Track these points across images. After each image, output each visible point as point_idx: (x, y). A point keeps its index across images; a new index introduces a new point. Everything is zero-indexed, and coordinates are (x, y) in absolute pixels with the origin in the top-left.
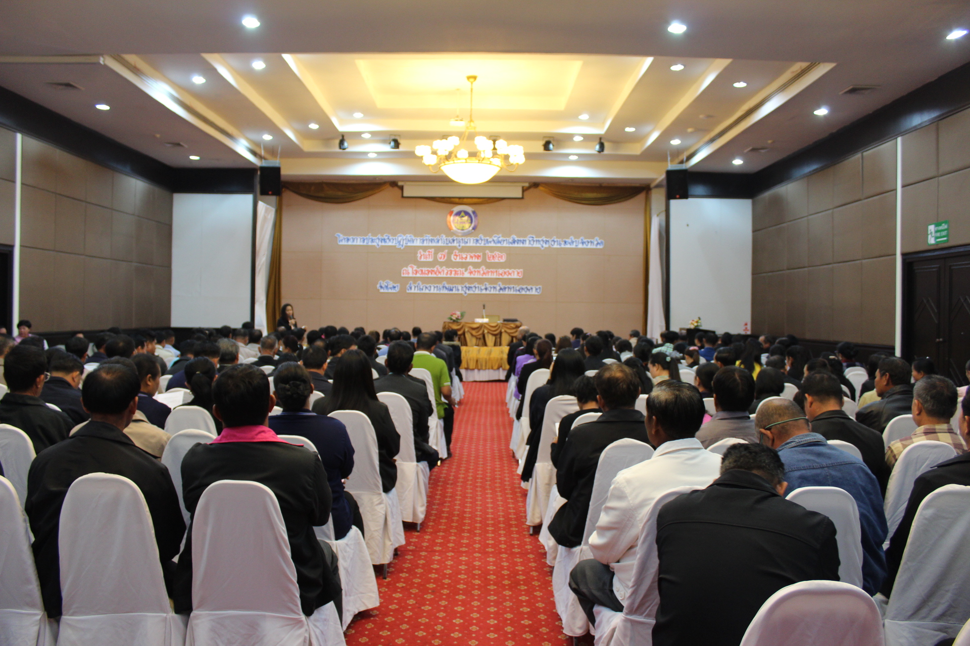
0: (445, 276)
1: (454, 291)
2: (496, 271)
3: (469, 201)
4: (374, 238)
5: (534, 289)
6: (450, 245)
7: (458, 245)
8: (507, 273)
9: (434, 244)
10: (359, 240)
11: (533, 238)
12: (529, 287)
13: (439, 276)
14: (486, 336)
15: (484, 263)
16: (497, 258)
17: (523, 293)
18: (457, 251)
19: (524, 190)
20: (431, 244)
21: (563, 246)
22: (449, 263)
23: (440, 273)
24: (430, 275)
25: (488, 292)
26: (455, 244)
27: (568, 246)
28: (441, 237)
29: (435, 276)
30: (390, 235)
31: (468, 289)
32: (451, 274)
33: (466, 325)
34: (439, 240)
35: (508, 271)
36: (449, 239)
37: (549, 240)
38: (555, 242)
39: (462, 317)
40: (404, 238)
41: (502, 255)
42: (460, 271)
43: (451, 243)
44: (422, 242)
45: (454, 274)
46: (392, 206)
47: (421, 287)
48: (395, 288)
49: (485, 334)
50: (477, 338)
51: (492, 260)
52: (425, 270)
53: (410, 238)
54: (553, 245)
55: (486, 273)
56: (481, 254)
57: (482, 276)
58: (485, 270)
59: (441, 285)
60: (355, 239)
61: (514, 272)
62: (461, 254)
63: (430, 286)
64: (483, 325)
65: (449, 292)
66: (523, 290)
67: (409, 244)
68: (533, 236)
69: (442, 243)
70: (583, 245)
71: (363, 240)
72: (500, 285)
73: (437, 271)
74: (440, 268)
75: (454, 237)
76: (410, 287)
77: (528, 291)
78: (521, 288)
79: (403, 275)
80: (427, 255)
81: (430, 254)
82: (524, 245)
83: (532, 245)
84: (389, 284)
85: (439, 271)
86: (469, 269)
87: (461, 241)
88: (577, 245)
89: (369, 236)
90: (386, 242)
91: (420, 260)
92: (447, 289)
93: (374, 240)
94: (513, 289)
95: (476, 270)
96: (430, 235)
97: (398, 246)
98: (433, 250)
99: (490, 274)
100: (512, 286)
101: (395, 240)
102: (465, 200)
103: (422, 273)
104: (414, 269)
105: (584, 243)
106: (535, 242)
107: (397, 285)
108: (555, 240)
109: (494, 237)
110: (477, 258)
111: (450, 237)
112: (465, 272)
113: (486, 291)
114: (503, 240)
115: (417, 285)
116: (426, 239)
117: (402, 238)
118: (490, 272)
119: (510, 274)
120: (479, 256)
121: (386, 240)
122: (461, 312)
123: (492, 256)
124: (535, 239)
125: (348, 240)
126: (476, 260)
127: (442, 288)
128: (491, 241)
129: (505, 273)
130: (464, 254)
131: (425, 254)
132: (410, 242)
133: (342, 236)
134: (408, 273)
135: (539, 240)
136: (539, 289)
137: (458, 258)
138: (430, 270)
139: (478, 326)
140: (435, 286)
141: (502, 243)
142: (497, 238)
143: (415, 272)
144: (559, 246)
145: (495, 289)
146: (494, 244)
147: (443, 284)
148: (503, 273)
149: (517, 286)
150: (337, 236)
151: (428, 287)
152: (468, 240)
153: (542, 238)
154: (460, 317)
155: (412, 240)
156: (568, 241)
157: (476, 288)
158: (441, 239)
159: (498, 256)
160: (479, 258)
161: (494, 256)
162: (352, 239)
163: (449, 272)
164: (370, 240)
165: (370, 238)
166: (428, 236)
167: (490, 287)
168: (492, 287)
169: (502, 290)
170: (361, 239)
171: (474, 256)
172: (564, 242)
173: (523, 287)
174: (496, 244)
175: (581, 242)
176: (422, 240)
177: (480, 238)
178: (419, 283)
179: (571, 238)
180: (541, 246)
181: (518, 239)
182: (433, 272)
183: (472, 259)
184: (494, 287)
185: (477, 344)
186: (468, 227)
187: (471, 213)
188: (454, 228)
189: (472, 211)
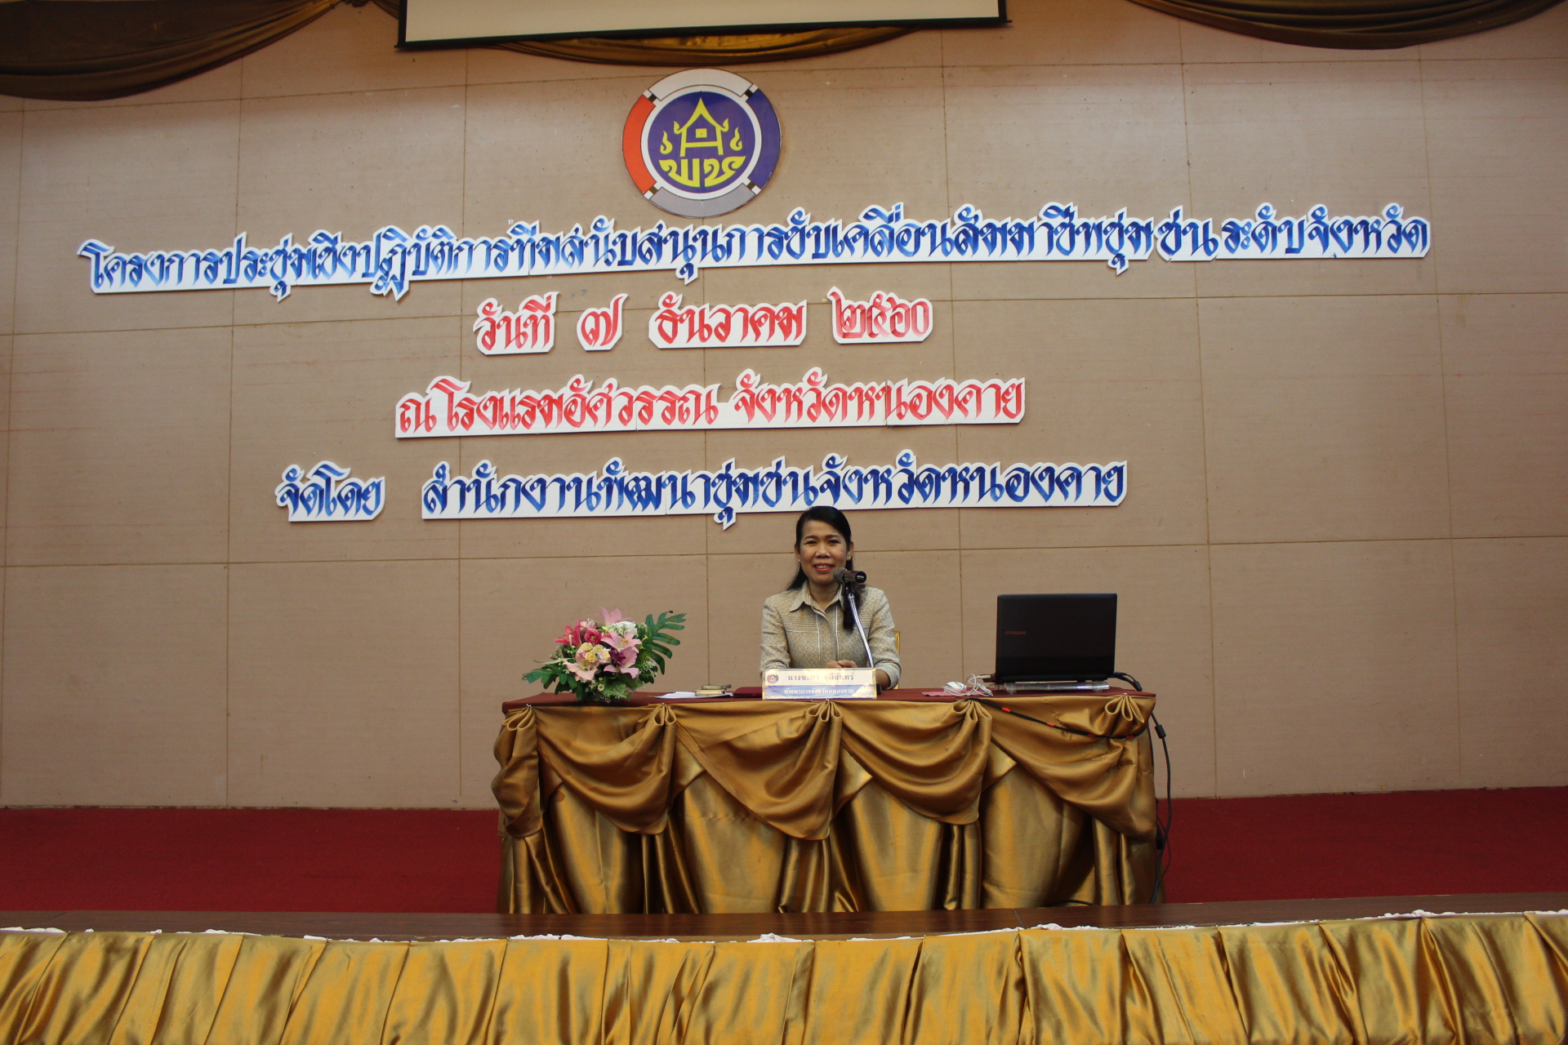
0: (615, 425)
1: (666, 506)
2: (887, 391)
3: (731, 42)
4: (260, 253)
5: (1089, 480)
6: (639, 264)
7: (680, 262)
8: (944, 402)
9: (558, 266)
10: (190, 264)
11: (1067, 213)
12: (1061, 471)
13: (588, 425)
14: (859, 806)
15: (821, 349)
16: (887, 326)
17: (1034, 499)
18: (677, 298)
20: (540, 268)
21: (1222, 252)
22: (631, 360)
23: (589, 410)
24: (539, 426)
25: (845, 501)
26: (666, 261)
27: (1253, 251)
28: (593, 232)
29: (566, 427)
30: (339, 234)
31: (738, 491)
32: (650, 414)
33: (685, 722)
34: (581, 242)
35: (949, 388)
36: (634, 237)
37: (1148, 225)
38: (1185, 232)
39: (660, 661)
40: (408, 245)
41: (914, 307)
42: (692, 397)
43: (643, 257)
44: (499, 255)
45: (663, 415)
46: (351, 93)
47: (496, 490)
48: (366, 499)
49: (854, 796)
50: (786, 839)
51: (859, 335)
52: (513, 399)
53: (439, 241)
54: (1173, 247)
55: (831, 403)
56: (804, 303)
57: (813, 418)
58: (825, 386)
59: (598, 476)
60: (171, 261)
61: (979, 391)
62: (697, 310)
63: (541, 482)
64: (836, 719)
65: (639, 510)
66: (1031, 486)
67: (432, 274)
68: (1068, 209)
69: (597, 260)
70: (1325, 245)
71: (209, 267)
72: (909, 464)
73: (574, 402)
74: (590, 384)
75: (660, 227)
76: (440, 489)
77: (1056, 487)
78: (1017, 477)
79: (404, 429)
80: (522, 322)
81: (539, 314)
82: (1024, 255)
83: (1067, 253)
84: (334, 478)
85: (584, 399)
86: (742, 383)
87: (698, 245)
88: (1296, 245)
89: (240, 241)
90: (321, 267)
91: (490, 347)
92: (630, 494)
93: (262, 261)
94: (977, 480)
95: (779, 390)
96: (537, 223)
97: (377, 287)
98: (554, 295)
99: (853, 405)
100: (973, 468)
101: (363, 253)
102: (712, 43)
103: (498, 416)
104: (458, 397)
105: (1331, 237)
106: (1080, 239)
107: (373, 484)
108: (1183, 223)
109: (867, 217)
110: (781, 325)
111: (638, 229)
112: (718, 401)
113: (836, 496)
114: (913, 231)
115: (475, 477)
116: (518, 242)
117: (398, 245)
118: (851, 398)
119: (958, 403)
120: (793, 317)
121: (319, 261)
122: (649, 619)
123: (858, 312)
124: (1077, 222)
125: (140, 266)
126: (778, 338)
127: (603, 493)
128: (854, 239)
129: (931, 397)
130: (711, 307)
131: (513, 318)
132: (440, 261)
133: (111, 249)
134: (428, 417)
135: (1100, 224)
136: (1115, 477)
137: (683, 328)
138: (538, 397)
139: (795, 735)
140: (568, 479)
141: (910, 247)
142: (883, 223)
143: (462, 412)
144: (1200, 255)
145: (883, 487)
146: (865, 250)
147: (609, 470)
148: (919, 396)
149: (998, 464)
150: (85, 253)
151: (532, 488)
152: (730, 236)
153: (1117, 214)
154: (639, 663)
155: (446, 249)
156: (1249, 224)
157: (779, 484)
158: (593, 237)
159: (889, 314)
160: (790, 324)
161: (870, 309)
162: (158, 263)
163: (638, 406)
164: (244, 264)
165: (244, 251)
166: (529, 227)
167: (856, 473)
168: (865, 472)
169: (921, 487)
170: (198, 261)
171: (765, 316)
172: (1225, 229)
173: (1031, 470)
174: (878, 254)
175: (1317, 229)
176: (496, 246)
177: (792, 225)
178: (485, 466)
179: (1260, 215)
180: (1110, 257)
181: (990, 226)
182: (555, 408)
183: (758, 334)
184: (874, 473)
185: (784, 901)
186: (729, 174)
187: (742, 102)
188: (660, 183)
189: (748, 93)
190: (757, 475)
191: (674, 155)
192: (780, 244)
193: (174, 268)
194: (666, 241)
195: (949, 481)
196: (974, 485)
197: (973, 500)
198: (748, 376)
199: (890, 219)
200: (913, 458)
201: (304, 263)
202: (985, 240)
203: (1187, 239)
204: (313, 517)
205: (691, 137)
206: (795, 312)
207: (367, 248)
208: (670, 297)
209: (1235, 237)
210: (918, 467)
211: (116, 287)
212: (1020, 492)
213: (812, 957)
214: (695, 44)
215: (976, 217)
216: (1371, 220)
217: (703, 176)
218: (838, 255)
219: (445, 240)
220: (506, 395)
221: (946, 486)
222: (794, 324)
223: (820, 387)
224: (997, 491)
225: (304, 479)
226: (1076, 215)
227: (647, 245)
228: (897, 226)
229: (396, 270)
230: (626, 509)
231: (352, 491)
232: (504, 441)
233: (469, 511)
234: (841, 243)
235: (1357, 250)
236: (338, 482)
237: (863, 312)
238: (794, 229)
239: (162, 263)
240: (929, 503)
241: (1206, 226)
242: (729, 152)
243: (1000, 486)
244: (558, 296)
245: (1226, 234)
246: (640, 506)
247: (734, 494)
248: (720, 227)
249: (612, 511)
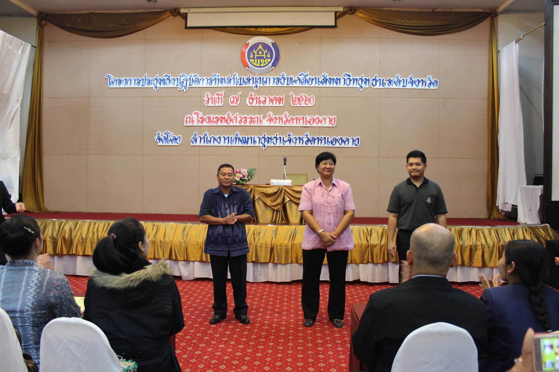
0: (238, 124)
1: (249, 144)
2: (303, 118)
3: (268, 30)
4: (151, 79)
5: (351, 141)
6: (244, 85)
7: (254, 85)
8: (317, 121)
9: (225, 85)
10: (133, 81)
11: (349, 76)
12: (344, 139)
13: (231, 124)
14: (287, 205)
15: (288, 107)
16: (304, 102)
17: (337, 145)
19: (338, 16)
20: (220, 85)
21: (387, 86)
22: (242, 108)
23: (232, 120)
24: (219, 124)
25: (292, 144)
26: (251, 84)
27: (394, 86)
28: (233, 77)
29: (226, 124)
30: (170, 75)
31: (267, 141)
32: (246, 122)
33: (256, 188)
34: (230, 79)
35: (318, 118)
36: (243, 78)
37: (369, 79)
38: (378, 81)
39: (251, 177)
40: (188, 78)
41: (311, 98)
42: (256, 118)
43: (245, 83)
44: (210, 82)
45: (249, 122)
46: (173, 39)
47: (209, 139)
48: (177, 140)
49: (286, 203)
50: (274, 210)
51: (297, 104)
52: (213, 117)
53: (195, 77)
54: (375, 85)
55: (290, 120)
56: (284, 96)
57: (285, 124)
58: (289, 116)
59: (233, 136)
60: (128, 80)
61: (325, 119)
62: (258, 97)
63: (220, 137)
64: (284, 189)
65: (243, 145)
66: (337, 142)
67: (194, 86)
68: (349, 75)
69: (234, 84)
70: (412, 85)
71: (138, 82)
72: (308, 136)
73: (228, 118)
74: (232, 114)
75: (250, 76)
76: (195, 138)
77: (343, 142)
78: (334, 140)
79: (186, 124)
80: (216, 98)
81: (220, 96)
82: (338, 86)
83: (348, 85)
84: (169, 135)
85: (230, 118)
86: (269, 115)
87: (259, 81)
88: (405, 85)
89: (145, 76)
90: (166, 83)
91: (208, 104)
92: (241, 141)
93: (151, 81)
94: (324, 140)
95: (277, 117)
96: (219, 74)
97: (180, 88)
98: (223, 92)
99: (295, 121)
100: (323, 137)
101: (177, 80)
102: (263, 30)
103: (210, 121)
104: (200, 116)
105: (414, 83)
106: (352, 82)
107: (179, 137)
108: (377, 79)
109: (300, 75)
110: (278, 101)
111: (244, 76)
112: (263, 119)
113: (290, 143)
114: (311, 79)
115: (204, 136)
116: (215, 78)
117: (185, 78)
118: (295, 119)
119: (320, 121)
120: (281, 100)
121: (165, 82)
122: (249, 169)
123: (297, 98)
124: (351, 78)
125: (120, 81)
126: (278, 104)
127: (235, 140)
128: (297, 81)
129: (314, 120)
130: (262, 96)
131: (213, 97)
132: (195, 82)
133: (113, 77)
134: (192, 121)
135: (357, 79)
136: (357, 140)
137: (255, 101)
138: (219, 117)
139: (276, 191)
140: (226, 137)
141: (310, 83)
142: (304, 77)
143: (201, 120)
144: (381, 87)
145: (301, 141)
146: (299, 83)
147: (236, 135)
148: (311, 119)
149: (329, 137)
150: (107, 78)
151: (217, 139)
152: (267, 79)
153: (361, 76)
154: (247, 177)
155: (197, 79)
156: (394, 80)
157: (277, 139)
158: (233, 78)
159: (304, 99)
160: (280, 101)
161: (300, 98)
162: (125, 80)
163: (243, 120)
164: (147, 81)
165: (147, 78)
166: (218, 75)
167: (295, 137)
168: (297, 137)
169: (311, 141)
170: (135, 80)
171: (275, 99)
172: (388, 81)
173: (337, 138)
174: (302, 84)
175: (410, 81)
176: (209, 79)
177: (282, 77)
178: (206, 133)
179: (397, 77)
180: (359, 87)
181: (330, 78)
182: (223, 120)
183: (273, 103)
184: (299, 138)
185: (273, 221)
186: (267, 63)
187: (271, 45)
188: (250, 65)
189: (272, 43)
190: (271, 137)
191: (253, 58)
192: (279, 81)
193: (129, 82)
194: (251, 80)
195: (317, 140)
196: (323, 141)
197: (323, 145)
198: (270, 113)
199: (306, 76)
200: (309, 134)
201: (162, 82)
202: (329, 82)
203: (378, 83)
204: (164, 144)
205: (258, 54)
206: (282, 98)
207: (177, 79)
208: (252, 94)
209: (390, 83)
210: (310, 136)
211: (115, 86)
212: (334, 143)
213: (277, 228)
214: (259, 30)
215: (327, 76)
216: (424, 79)
217: (260, 64)
218: (293, 84)
219: (197, 77)
220: (211, 116)
221: (316, 141)
222: (281, 101)
223: (287, 117)
224: (329, 143)
225: (162, 135)
226: (351, 76)
227: (246, 81)
228: (307, 78)
229: (185, 84)
230: (240, 144)
231: (174, 138)
232: (211, 127)
233: (202, 144)
234: (293, 81)
235: (420, 87)
236: (170, 136)
237: (298, 99)
238: (282, 78)
239: (126, 80)
240: (312, 145)
241: (383, 80)
242: (267, 58)
243: (329, 142)
244: (225, 92)
245: (388, 82)
246: (243, 144)
247: (266, 142)
248: (264, 76)
249: (237, 145)
